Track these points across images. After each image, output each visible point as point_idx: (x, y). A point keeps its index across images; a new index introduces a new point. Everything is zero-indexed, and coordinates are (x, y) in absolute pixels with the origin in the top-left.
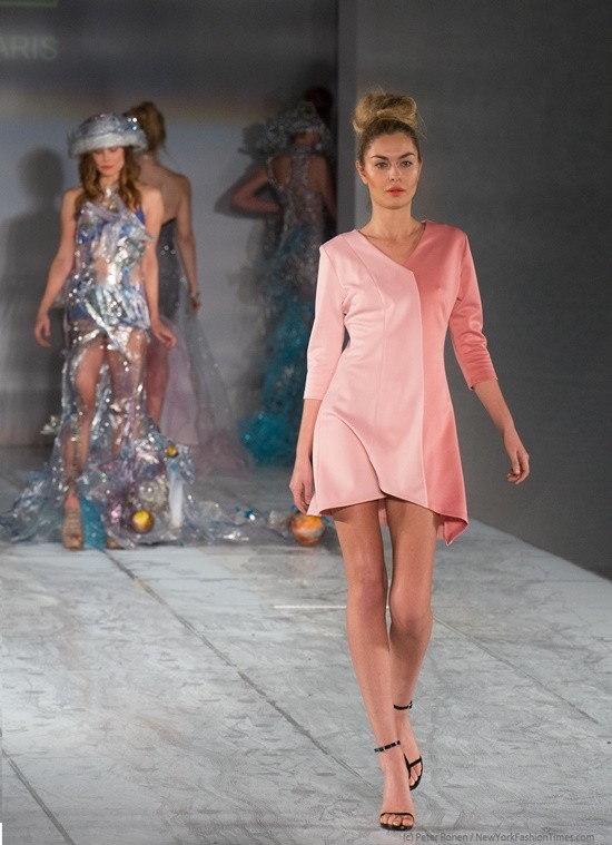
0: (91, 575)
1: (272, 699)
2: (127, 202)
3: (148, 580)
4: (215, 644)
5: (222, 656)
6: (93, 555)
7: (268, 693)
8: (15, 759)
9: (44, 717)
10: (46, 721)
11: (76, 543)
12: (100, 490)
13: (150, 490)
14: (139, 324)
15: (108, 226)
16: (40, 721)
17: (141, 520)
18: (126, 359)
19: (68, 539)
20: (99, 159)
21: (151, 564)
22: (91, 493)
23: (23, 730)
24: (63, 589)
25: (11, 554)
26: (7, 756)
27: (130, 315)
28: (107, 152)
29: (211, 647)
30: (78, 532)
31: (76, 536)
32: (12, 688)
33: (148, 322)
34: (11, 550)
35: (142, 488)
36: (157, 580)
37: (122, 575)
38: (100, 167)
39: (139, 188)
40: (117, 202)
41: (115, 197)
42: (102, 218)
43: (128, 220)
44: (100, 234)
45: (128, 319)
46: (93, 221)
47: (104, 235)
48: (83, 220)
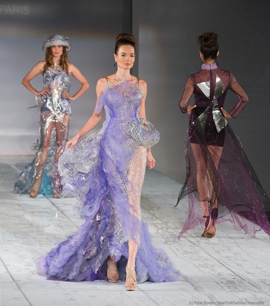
0: (44, 209)
2: (63, 68)
6: (44, 200)
8: (18, 282)
10: (29, 267)
12: (52, 173)
14: (67, 112)
15: (57, 77)
16: (27, 267)
18: (63, 125)
20: (54, 50)
21: (66, 204)
22: (49, 174)
26: (15, 281)
27: (64, 109)
28: (57, 47)
32: (16, 254)
33: (70, 112)
36: (68, 211)
37: (55, 209)
38: (54, 53)
39: (67, 63)
40: (60, 68)
41: (58, 66)
42: (54, 74)
43: (64, 75)
44: (53, 79)
45: (63, 111)
46: (51, 75)
47: (55, 80)
48: (47, 74)
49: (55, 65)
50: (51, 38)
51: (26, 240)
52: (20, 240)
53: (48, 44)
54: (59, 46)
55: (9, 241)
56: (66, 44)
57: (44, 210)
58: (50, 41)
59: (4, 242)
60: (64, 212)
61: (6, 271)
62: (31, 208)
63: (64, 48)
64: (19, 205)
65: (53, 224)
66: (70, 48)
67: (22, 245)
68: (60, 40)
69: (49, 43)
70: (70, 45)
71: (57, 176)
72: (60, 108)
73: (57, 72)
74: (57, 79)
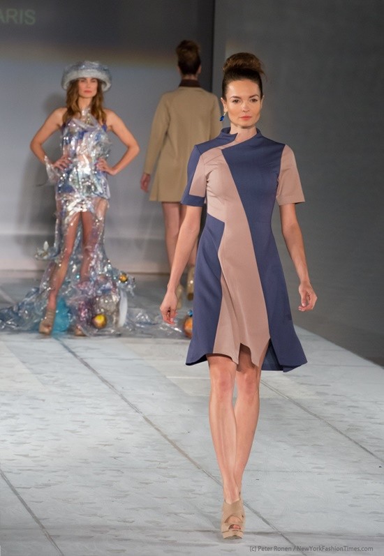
2: (98, 118)
3: (85, 358)
4: (129, 399)
5: (133, 406)
11: (47, 330)
13: (106, 301)
14: (104, 196)
15: (88, 134)
17: (99, 320)
18: (97, 218)
20: (82, 86)
21: (88, 349)
27: (99, 190)
28: (89, 81)
29: (126, 401)
30: (50, 324)
31: (47, 326)
33: (109, 195)
35: (102, 300)
37: (70, 355)
38: (82, 91)
39: (104, 111)
40: (92, 119)
41: (89, 115)
42: (83, 129)
43: (100, 131)
44: (82, 138)
45: (97, 193)
46: (76, 131)
47: (84, 139)
48: (69, 130)
49: (84, 113)
54: (93, 80)
70: (110, 79)
71: (83, 305)
72: (93, 187)
73: (88, 126)
74: (87, 138)
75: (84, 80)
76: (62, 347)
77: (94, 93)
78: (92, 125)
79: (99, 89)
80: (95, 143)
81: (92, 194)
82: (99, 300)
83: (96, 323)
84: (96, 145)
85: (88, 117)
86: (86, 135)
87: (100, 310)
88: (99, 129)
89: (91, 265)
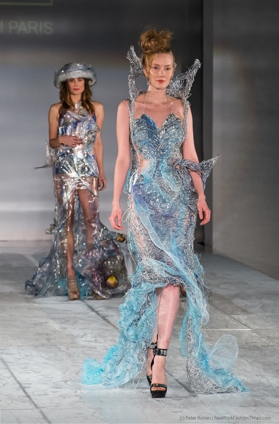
1: (177, 378)
7: (174, 375)
8: (42, 409)
9: (57, 388)
10: (58, 390)
11: (76, 296)
13: (113, 263)
15: (81, 124)
16: (54, 390)
17: (112, 281)
19: (71, 294)
20: (72, 85)
23: (46, 394)
24: (62, 321)
25: (34, 302)
26: (38, 408)
27: (92, 170)
28: (76, 81)
30: (77, 290)
31: (76, 293)
32: (39, 373)
34: (34, 300)
36: (112, 316)
37: (93, 314)
38: (72, 90)
39: (92, 103)
40: (84, 111)
41: (81, 107)
42: (76, 119)
43: (91, 121)
44: (75, 128)
45: (91, 173)
46: (71, 121)
47: (78, 128)
48: (65, 120)
49: (76, 106)
50: (66, 67)
51: (52, 355)
52: (43, 355)
53: (62, 78)
54: (79, 79)
55: (27, 356)
56: (88, 75)
57: (77, 316)
58: (65, 72)
59: (20, 357)
60: (106, 318)
61: (25, 395)
62: (59, 313)
63: (87, 80)
64: (41, 309)
65: (91, 333)
66: (94, 81)
67: (46, 361)
68: (79, 70)
69: (64, 75)
70: (95, 75)
71: (94, 271)
72: (86, 169)
73: (81, 116)
74: (80, 127)
75: (72, 80)
76: (86, 307)
77: (82, 89)
78: (83, 116)
79: (87, 86)
80: (87, 131)
81: (86, 174)
82: (107, 263)
83: (109, 284)
84: (88, 132)
85: (81, 110)
86: (79, 124)
87: (110, 272)
88: (90, 119)
89: (93, 234)
